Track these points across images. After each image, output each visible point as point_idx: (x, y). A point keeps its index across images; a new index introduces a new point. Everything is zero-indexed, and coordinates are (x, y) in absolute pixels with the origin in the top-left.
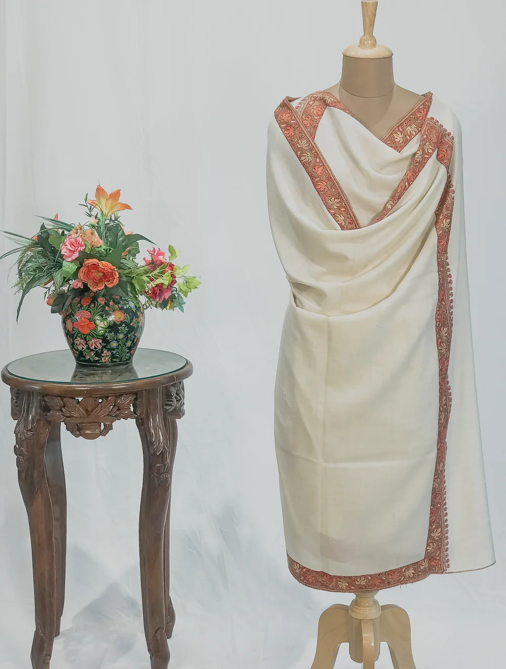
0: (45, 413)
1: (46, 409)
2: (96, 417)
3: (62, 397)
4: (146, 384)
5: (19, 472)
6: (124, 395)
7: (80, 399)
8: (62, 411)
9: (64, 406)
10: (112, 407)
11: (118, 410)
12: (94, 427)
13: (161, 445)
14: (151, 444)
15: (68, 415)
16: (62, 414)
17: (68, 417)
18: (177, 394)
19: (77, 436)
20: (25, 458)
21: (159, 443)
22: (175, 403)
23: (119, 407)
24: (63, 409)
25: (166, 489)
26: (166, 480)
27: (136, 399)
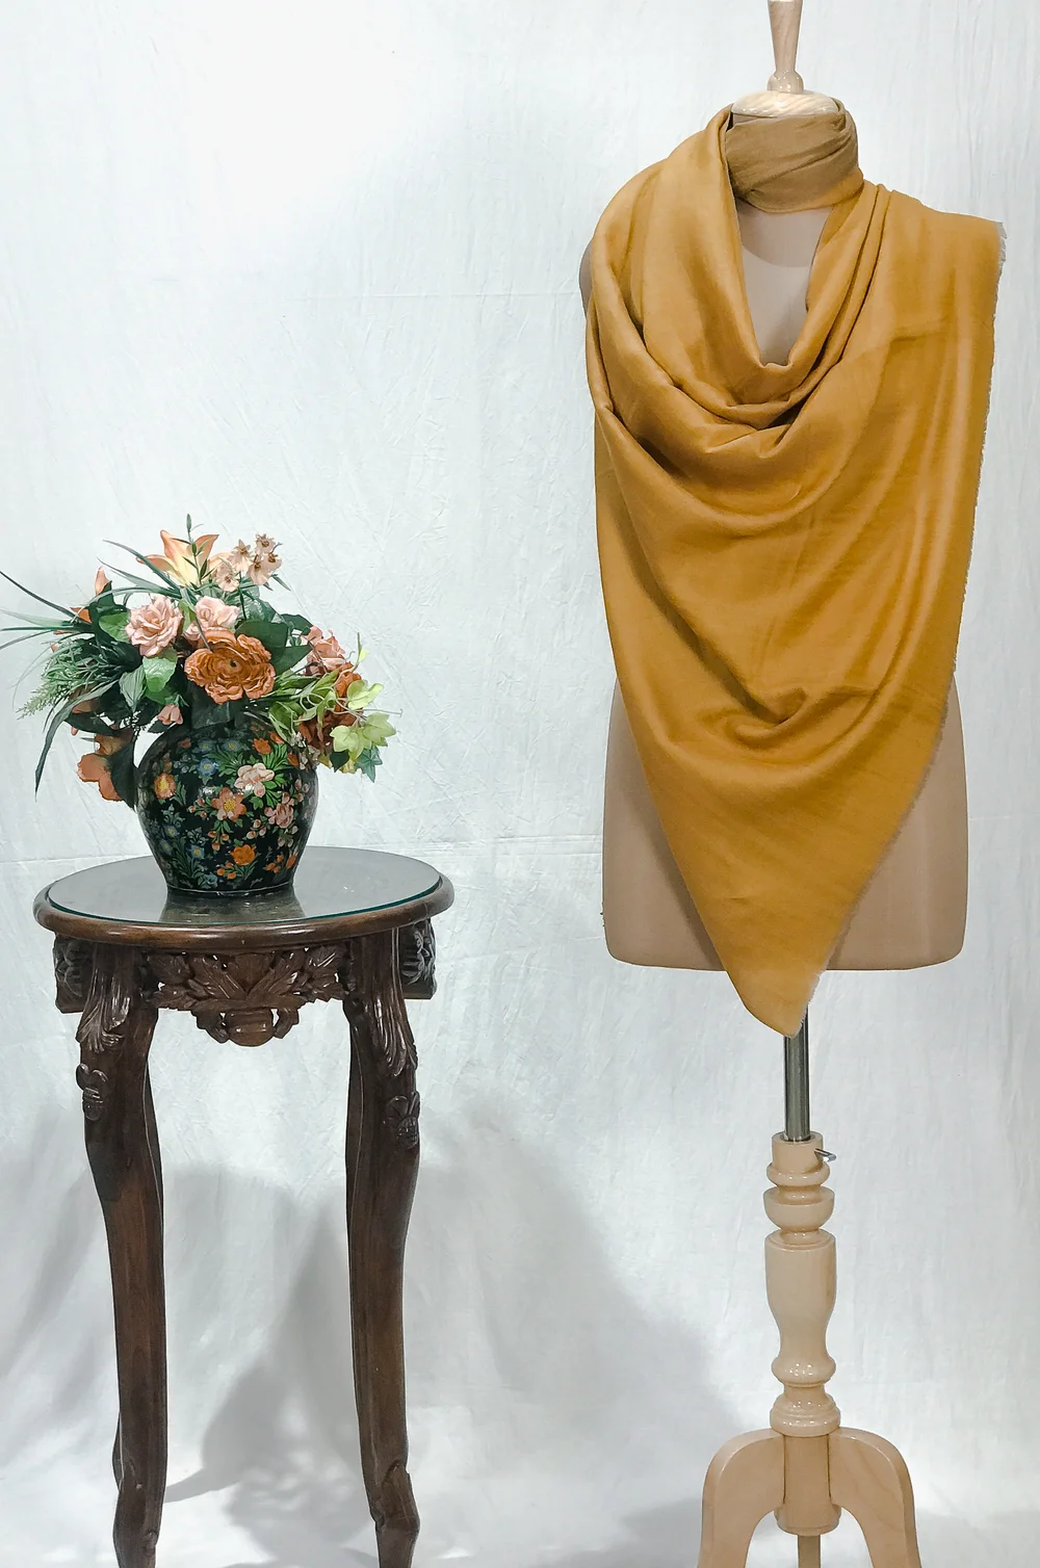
0: (147, 993)
2: (263, 997)
3: (187, 958)
4: (369, 922)
5: (89, 1125)
6: (323, 948)
8: (187, 986)
9: (192, 979)
10: (296, 974)
11: (311, 980)
12: (258, 1018)
13: (403, 1055)
14: (382, 1053)
15: (200, 992)
16: (187, 994)
17: (199, 999)
18: (425, 945)
19: (221, 1040)
20: (105, 1090)
21: (398, 1052)
22: (421, 964)
23: (309, 973)
24: (190, 981)
25: (414, 1151)
26: (414, 1131)
27: (347, 956)
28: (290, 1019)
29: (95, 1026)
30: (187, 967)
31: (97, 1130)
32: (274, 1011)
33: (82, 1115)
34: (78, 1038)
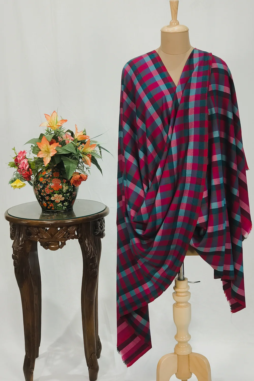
0: (29, 237)
1: (29, 234)
2: (57, 238)
3: (38, 228)
6: (71, 226)
7: (48, 229)
10: (65, 233)
11: (69, 234)
12: (56, 244)
14: (87, 252)
15: (41, 237)
16: (38, 237)
18: (101, 225)
19: (46, 249)
20: (18, 261)
21: (91, 252)
22: (100, 230)
24: (39, 234)
25: (96, 277)
26: (96, 272)
28: (64, 244)
29: (16, 245)
30: (38, 231)
32: (60, 242)
34: (12, 247)
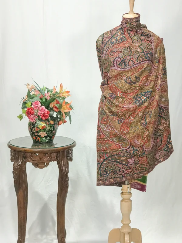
1: (25, 158)
2: (44, 160)
4: (61, 149)
5: (14, 180)
7: (38, 154)
9: (32, 157)
11: (51, 158)
13: (66, 171)
14: (62, 170)
15: (33, 159)
16: (31, 160)
17: (33, 161)
18: (71, 153)
19: (36, 167)
20: (17, 175)
22: (70, 156)
23: (51, 157)
24: (32, 158)
25: (67, 187)
26: (68, 183)
27: (58, 154)
28: (48, 164)
29: (16, 164)
30: (31, 155)
31: (15, 181)
32: (45, 163)
33: (13, 179)
34: (13, 166)
